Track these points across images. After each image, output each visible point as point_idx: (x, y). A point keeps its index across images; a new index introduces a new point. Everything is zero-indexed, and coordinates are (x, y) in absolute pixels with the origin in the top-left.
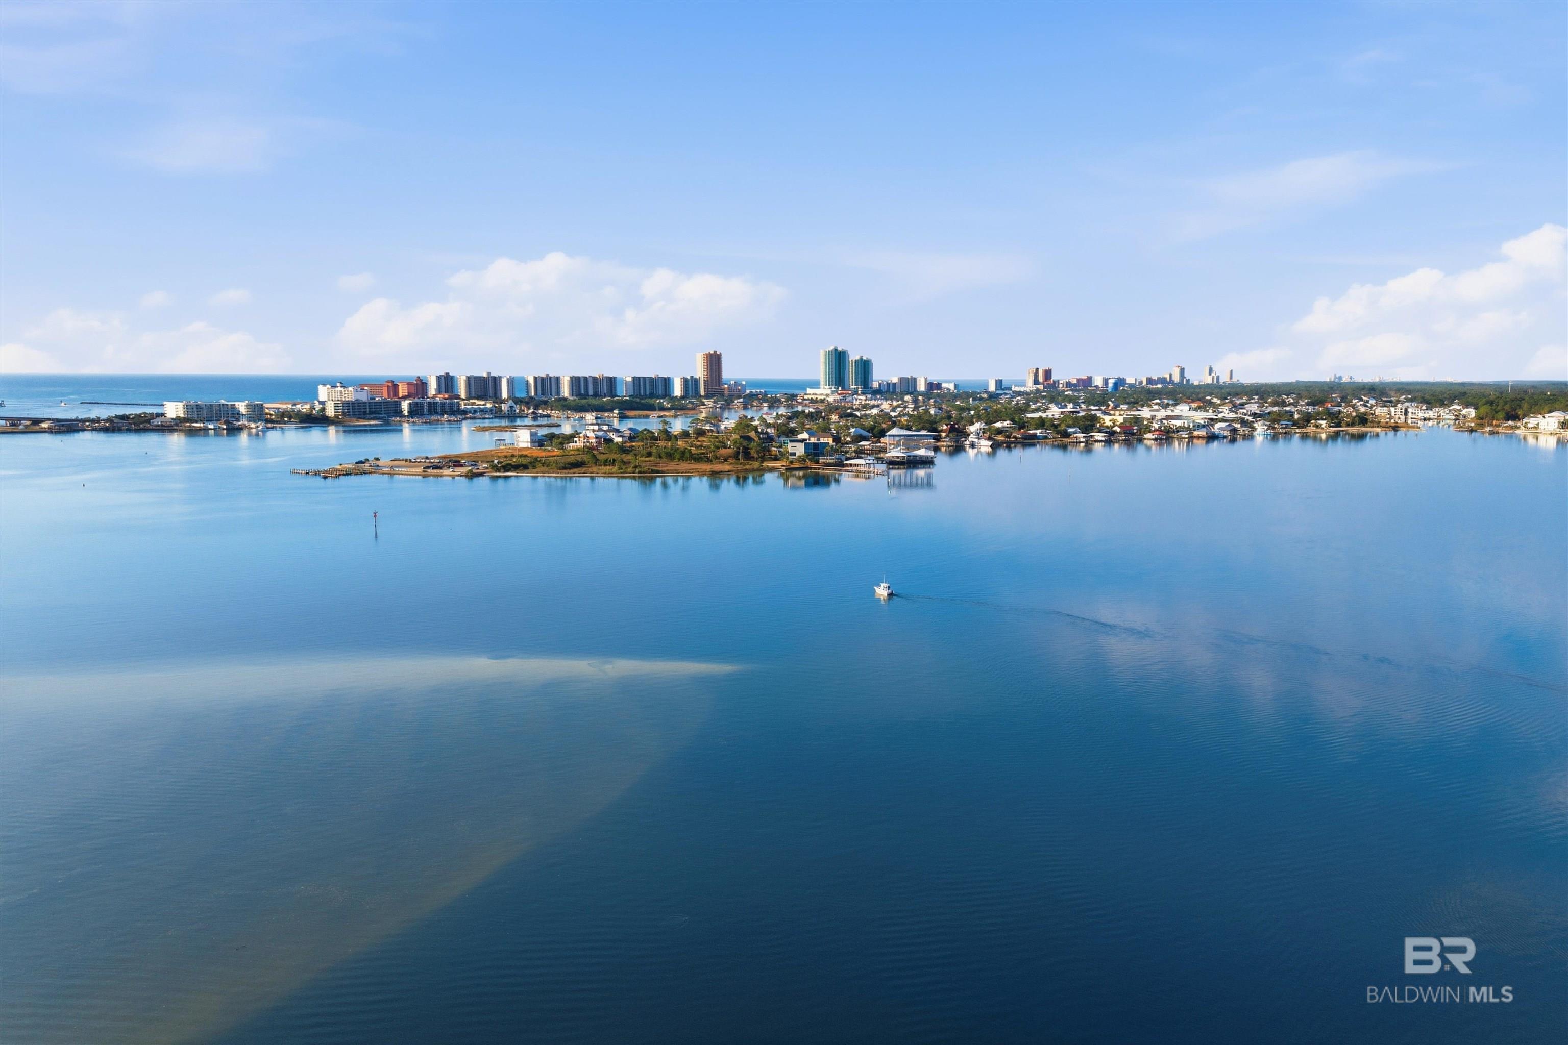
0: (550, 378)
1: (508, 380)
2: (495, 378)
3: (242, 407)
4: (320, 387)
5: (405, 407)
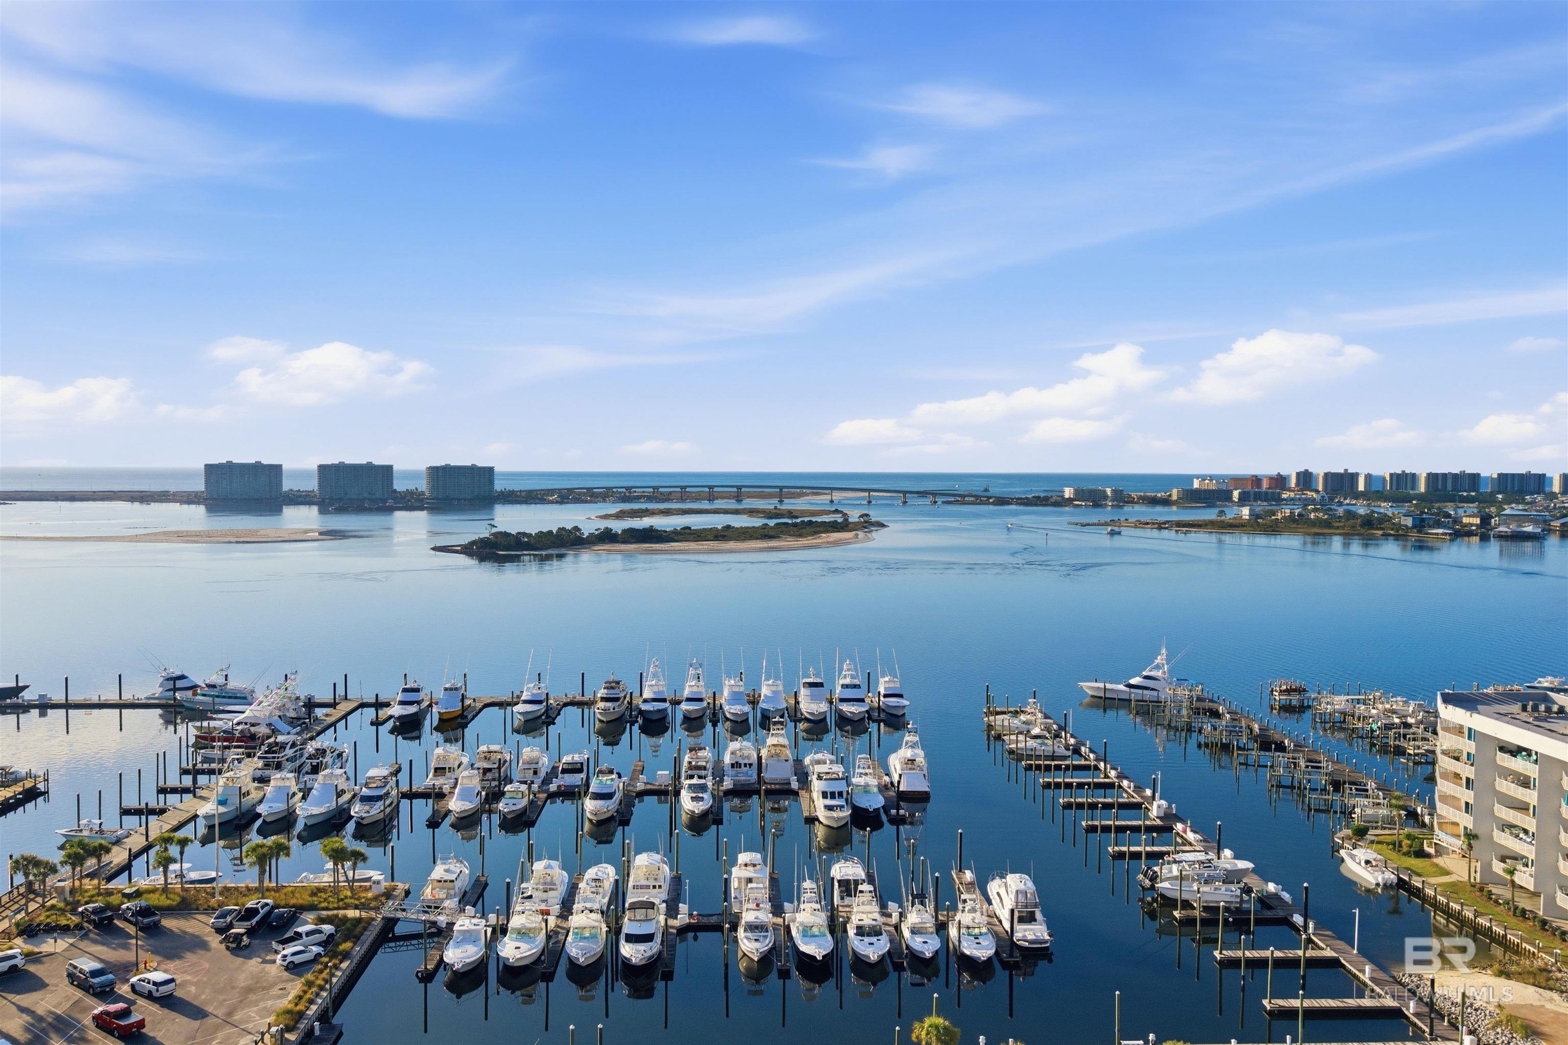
0: (1407, 474)
1: (1366, 476)
2: (1352, 474)
3: (1109, 491)
4: (1195, 480)
5: (1236, 494)
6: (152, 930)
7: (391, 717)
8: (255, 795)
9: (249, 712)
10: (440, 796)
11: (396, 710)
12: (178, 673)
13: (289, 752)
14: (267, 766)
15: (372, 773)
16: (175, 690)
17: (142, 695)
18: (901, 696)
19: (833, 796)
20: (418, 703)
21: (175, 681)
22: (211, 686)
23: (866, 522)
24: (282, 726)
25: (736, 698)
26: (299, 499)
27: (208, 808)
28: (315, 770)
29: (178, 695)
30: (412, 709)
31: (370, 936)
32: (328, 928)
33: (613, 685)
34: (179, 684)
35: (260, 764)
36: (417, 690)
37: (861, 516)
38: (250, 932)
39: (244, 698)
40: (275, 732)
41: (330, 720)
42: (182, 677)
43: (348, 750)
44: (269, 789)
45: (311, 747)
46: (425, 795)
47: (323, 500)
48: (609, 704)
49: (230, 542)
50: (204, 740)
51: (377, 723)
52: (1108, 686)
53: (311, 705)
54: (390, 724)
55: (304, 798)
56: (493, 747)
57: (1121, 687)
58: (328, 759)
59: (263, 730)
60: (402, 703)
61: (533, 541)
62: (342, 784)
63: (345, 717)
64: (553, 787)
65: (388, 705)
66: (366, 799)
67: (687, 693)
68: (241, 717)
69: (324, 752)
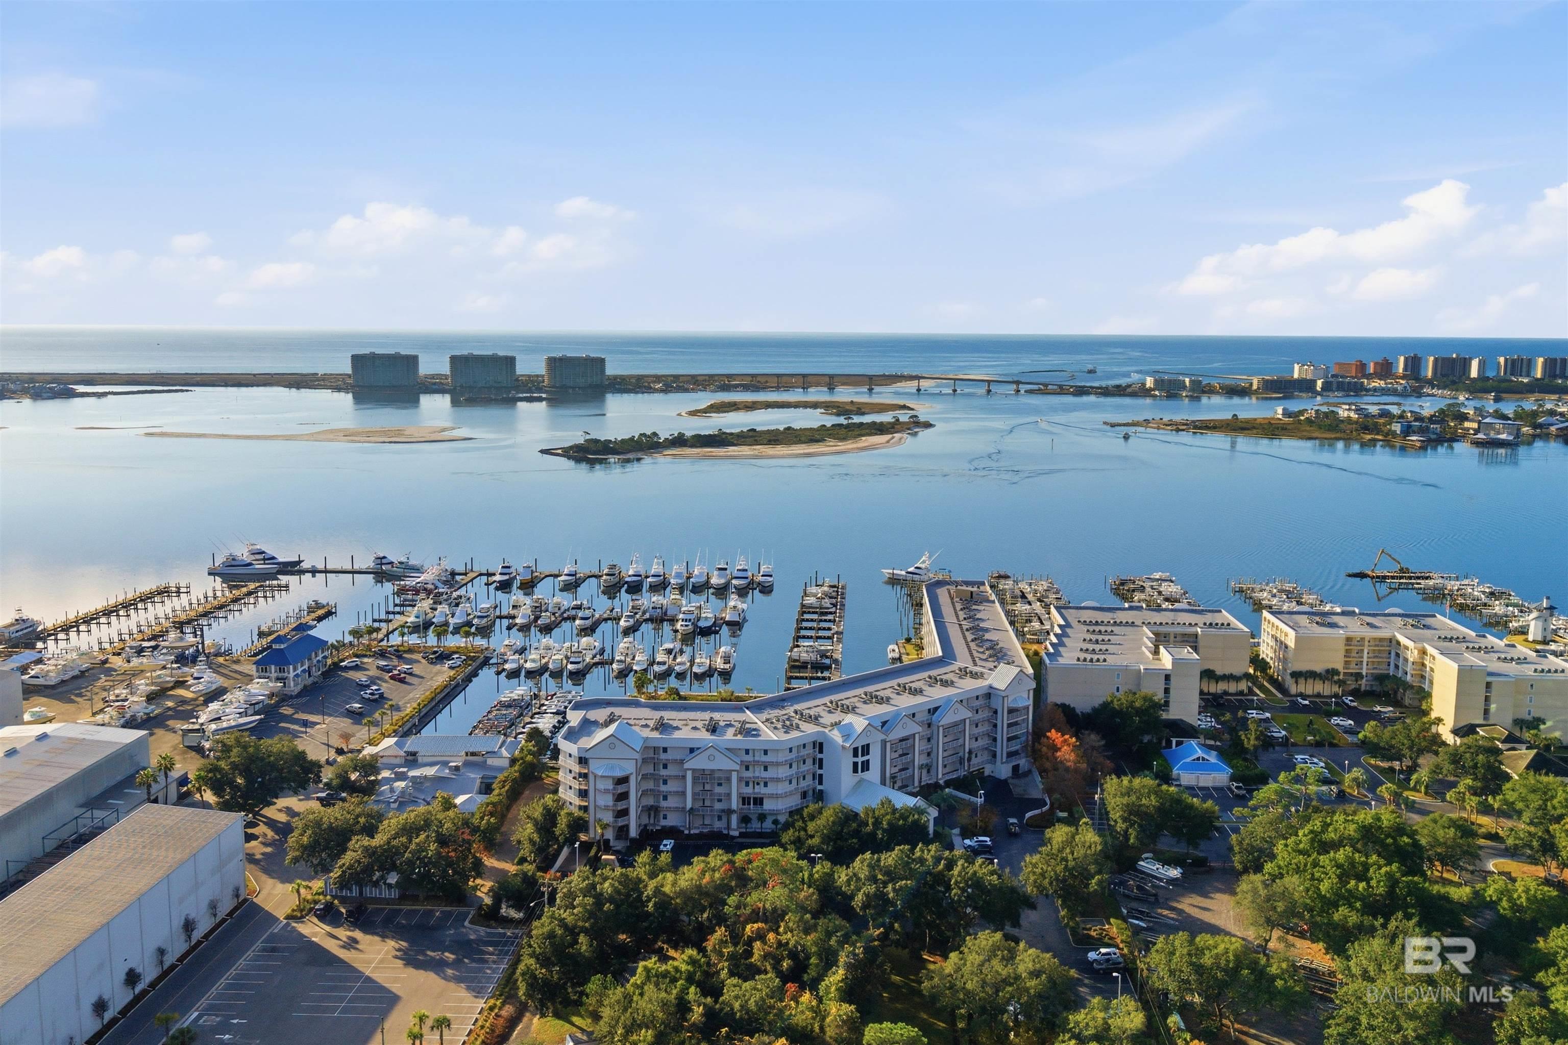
3: (1187, 382)
5: (1319, 383)
6: (400, 657)
7: (495, 581)
8: (431, 615)
9: (423, 578)
10: (514, 617)
11: (498, 578)
12: (382, 555)
13: (445, 597)
14: (435, 603)
15: (483, 606)
16: (382, 564)
17: (364, 567)
18: (771, 576)
19: (686, 621)
20: (509, 574)
21: (381, 560)
22: (401, 563)
23: (914, 422)
24: (440, 585)
25: (678, 575)
26: (434, 386)
27: (412, 619)
28: (457, 605)
29: (384, 567)
30: (506, 577)
31: (479, 661)
32: (464, 657)
33: (613, 567)
34: (384, 561)
35: (432, 602)
36: (509, 567)
37: (911, 417)
38: (436, 658)
39: (418, 570)
40: (436, 588)
41: (464, 582)
42: (384, 557)
43: (472, 596)
44: (437, 613)
45: (455, 595)
46: (506, 617)
47: (455, 389)
48: (608, 577)
49: (384, 442)
50: (402, 591)
51: (487, 584)
52: (895, 572)
53: (453, 574)
54: (494, 585)
55: (452, 617)
56: (540, 597)
57: (903, 573)
58: (463, 600)
59: (430, 586)
60: (501, 574)
61: (617, 447)
62: (470, 611)
63: (472, 580)
64: (565, 615)
65: (494, 574)
66: (479, 617)
67: (652, 572)
68: (418, 580)
69: (461, 597)
